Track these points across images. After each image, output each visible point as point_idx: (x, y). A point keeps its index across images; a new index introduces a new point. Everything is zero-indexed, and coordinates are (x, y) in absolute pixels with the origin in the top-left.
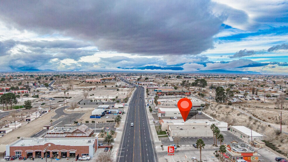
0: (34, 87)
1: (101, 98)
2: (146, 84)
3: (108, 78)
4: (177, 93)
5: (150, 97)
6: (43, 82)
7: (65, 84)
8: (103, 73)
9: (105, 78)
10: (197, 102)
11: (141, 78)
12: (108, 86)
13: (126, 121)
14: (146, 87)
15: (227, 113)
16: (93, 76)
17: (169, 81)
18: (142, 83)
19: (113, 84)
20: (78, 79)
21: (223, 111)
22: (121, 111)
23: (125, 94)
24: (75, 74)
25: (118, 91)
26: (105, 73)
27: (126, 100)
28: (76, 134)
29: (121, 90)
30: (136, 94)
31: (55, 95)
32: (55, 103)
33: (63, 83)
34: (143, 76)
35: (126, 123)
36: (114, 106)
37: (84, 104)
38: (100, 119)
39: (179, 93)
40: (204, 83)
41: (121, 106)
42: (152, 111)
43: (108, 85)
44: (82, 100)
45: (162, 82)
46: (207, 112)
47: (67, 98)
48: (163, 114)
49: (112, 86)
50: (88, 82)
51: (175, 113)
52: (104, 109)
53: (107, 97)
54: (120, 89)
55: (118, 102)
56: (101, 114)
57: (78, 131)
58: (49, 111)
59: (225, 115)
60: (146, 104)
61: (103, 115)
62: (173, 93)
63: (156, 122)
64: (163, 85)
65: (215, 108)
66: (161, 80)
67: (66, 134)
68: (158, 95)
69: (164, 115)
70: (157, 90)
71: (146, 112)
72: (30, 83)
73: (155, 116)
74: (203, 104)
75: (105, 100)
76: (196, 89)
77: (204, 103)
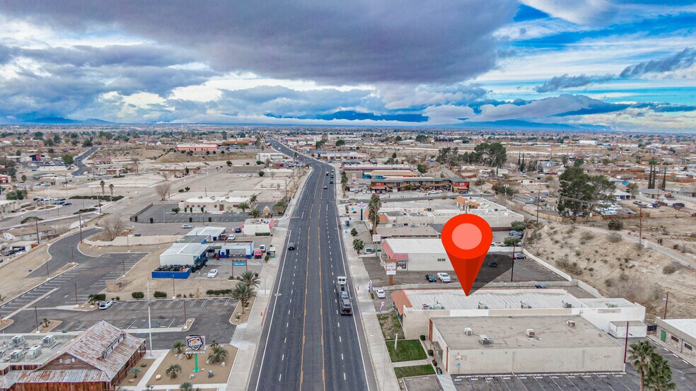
0: (33, 165)
1: (206, 200)
2: (340, 158)
3: (240, 139)
4: (428, 185)
5: (351, 195)
6: (63, 150)
7: (121, 158)
8: (230, 127)
9: (232, 140)
10: (496, 213)
11: (326, 141)
12: (237, 163)
13: (275, 291)
14: (340, 165)
15: (619, 259)
16: (200, 136)
17: (399, 150)
18: (329, 155)
19: (251, 156)
20: (159, 143)
21: (602, 251)
22: (262, 248)
23: (279, 186)
24: (159, 129)
25: (262, 178)
26: (236, 129)
27: (280, 208)
28: (58, 372)
29: (269, 175)
30: (311, 185)
31: (81, 189)
32: (68, 215)
33: (117, 153)
34: (329, 136)
35: (273, 297)
36: (243, 229)
37: (152, 221)
38: (186, 282)
39: (434, 184)
40: (497, 155)
41: (264, 228)
42: (361, 248)
43: (236, 159)
44: (152, 205)
45: (380, 151)
46: (541, 251)
47: (107, 199)
48: (402, 261)
49: (248, 164)
50: (183, 152)
51: (439, 260)
52: (205, 242)
53: (224, 198)
54: (267, 170)
55: (256, 214)
56: (192, 263)
57: (68, 361)
58: (33, 246)
59: (612, 266)
60: (343, 223)
61: (201, 264)
62: (418, 184)
63: (380, 292)
64: (386, 159)
65: (570, 241)
66: (376, 146)
67: (16, 372)
68: (376, 190)
69: (404, 266)
70: (370, 174)
71: (344, 250)
72: (23, 154)
73: (374, 266)
74: (519, 223)
75: (218, 208)
76: (481, 171)
77: (520, 217)
